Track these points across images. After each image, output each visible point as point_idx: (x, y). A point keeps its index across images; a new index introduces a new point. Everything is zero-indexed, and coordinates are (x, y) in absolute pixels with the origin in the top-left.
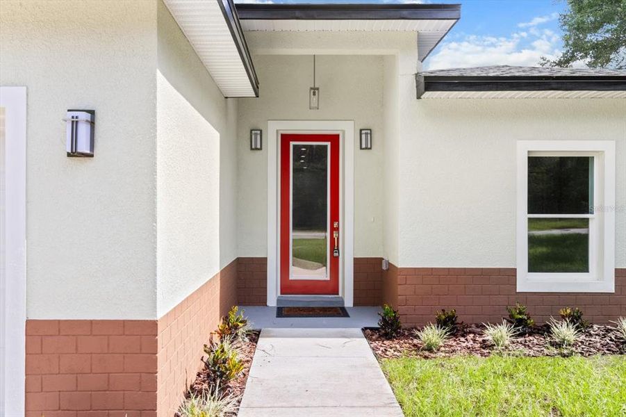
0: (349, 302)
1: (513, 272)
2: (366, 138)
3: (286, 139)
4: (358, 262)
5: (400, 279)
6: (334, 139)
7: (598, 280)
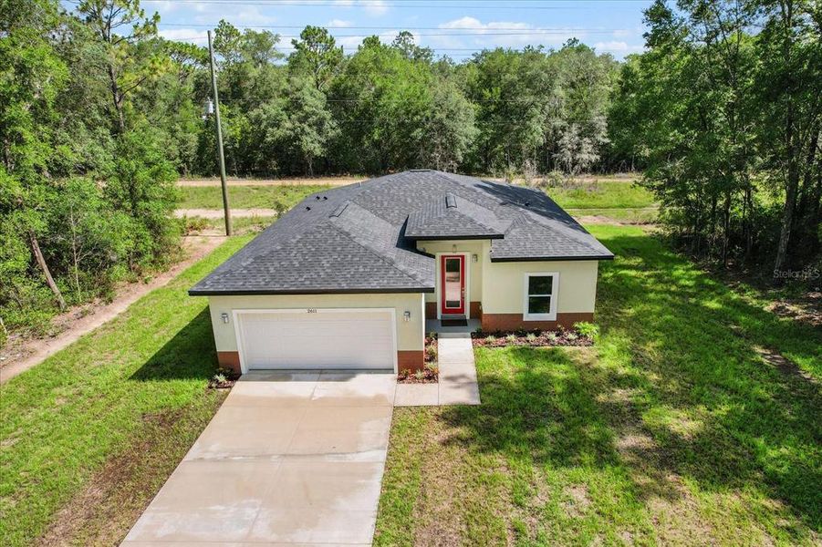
0: (468, 317)
1: (521, 315)
2: (475, 257)
3: (443, 257)
4: (471, 303)
6: (463, 257)
7: (551, 316)
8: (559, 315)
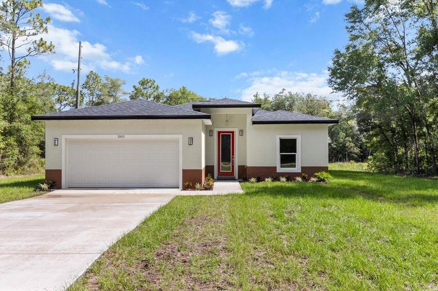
0: (237, 178)
1: (275, 168)
2: (242, 132)
3: (219, 133)
4: (239, 166)
5: (248, 169)
6: (233, 133)
7: (297, 169)
8: (302, 168)
